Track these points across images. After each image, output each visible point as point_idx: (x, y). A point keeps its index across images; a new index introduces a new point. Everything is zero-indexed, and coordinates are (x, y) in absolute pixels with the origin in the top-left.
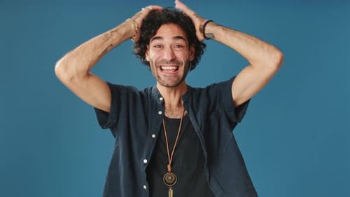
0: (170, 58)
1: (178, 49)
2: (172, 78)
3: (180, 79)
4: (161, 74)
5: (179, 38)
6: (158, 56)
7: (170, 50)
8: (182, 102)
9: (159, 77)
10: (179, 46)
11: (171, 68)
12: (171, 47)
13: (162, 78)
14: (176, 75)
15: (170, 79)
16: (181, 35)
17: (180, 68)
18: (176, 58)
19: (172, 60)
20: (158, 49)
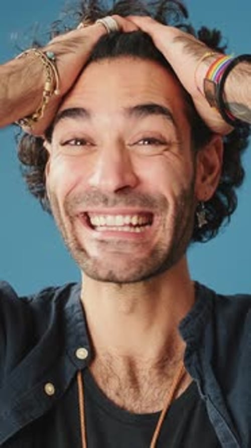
0: (112, 183)
1: (147, 149)
2: (128, 249)
3: (161, 255)
4: (89, 239)
5: (150, 109)
6: (73, 178)
7: (115, 155)
8: (182, 345)
9: (81, 249)
10: (151, 141)
11: (120, 220)
12: (121, 142)
13: (93, 250)
14: (142, 241)
15: (119, 253)
16: (160, 101)
17: (157, 220)
18: (138, 181)
19: (121, 190)
20: (78, 149)
